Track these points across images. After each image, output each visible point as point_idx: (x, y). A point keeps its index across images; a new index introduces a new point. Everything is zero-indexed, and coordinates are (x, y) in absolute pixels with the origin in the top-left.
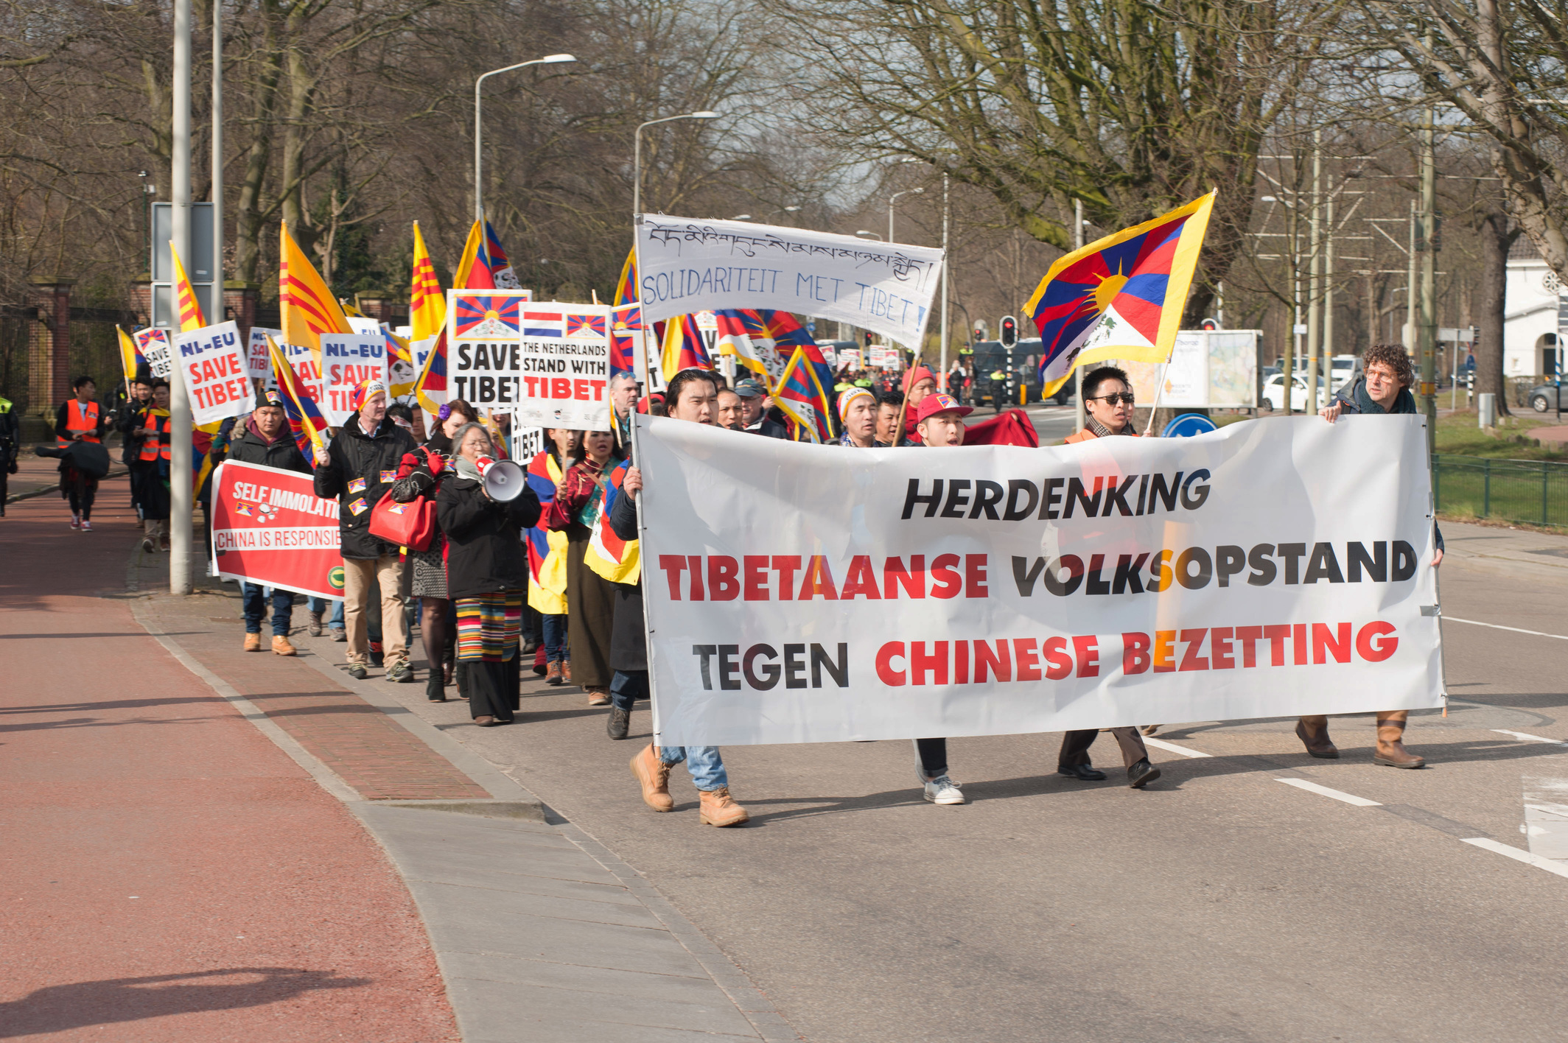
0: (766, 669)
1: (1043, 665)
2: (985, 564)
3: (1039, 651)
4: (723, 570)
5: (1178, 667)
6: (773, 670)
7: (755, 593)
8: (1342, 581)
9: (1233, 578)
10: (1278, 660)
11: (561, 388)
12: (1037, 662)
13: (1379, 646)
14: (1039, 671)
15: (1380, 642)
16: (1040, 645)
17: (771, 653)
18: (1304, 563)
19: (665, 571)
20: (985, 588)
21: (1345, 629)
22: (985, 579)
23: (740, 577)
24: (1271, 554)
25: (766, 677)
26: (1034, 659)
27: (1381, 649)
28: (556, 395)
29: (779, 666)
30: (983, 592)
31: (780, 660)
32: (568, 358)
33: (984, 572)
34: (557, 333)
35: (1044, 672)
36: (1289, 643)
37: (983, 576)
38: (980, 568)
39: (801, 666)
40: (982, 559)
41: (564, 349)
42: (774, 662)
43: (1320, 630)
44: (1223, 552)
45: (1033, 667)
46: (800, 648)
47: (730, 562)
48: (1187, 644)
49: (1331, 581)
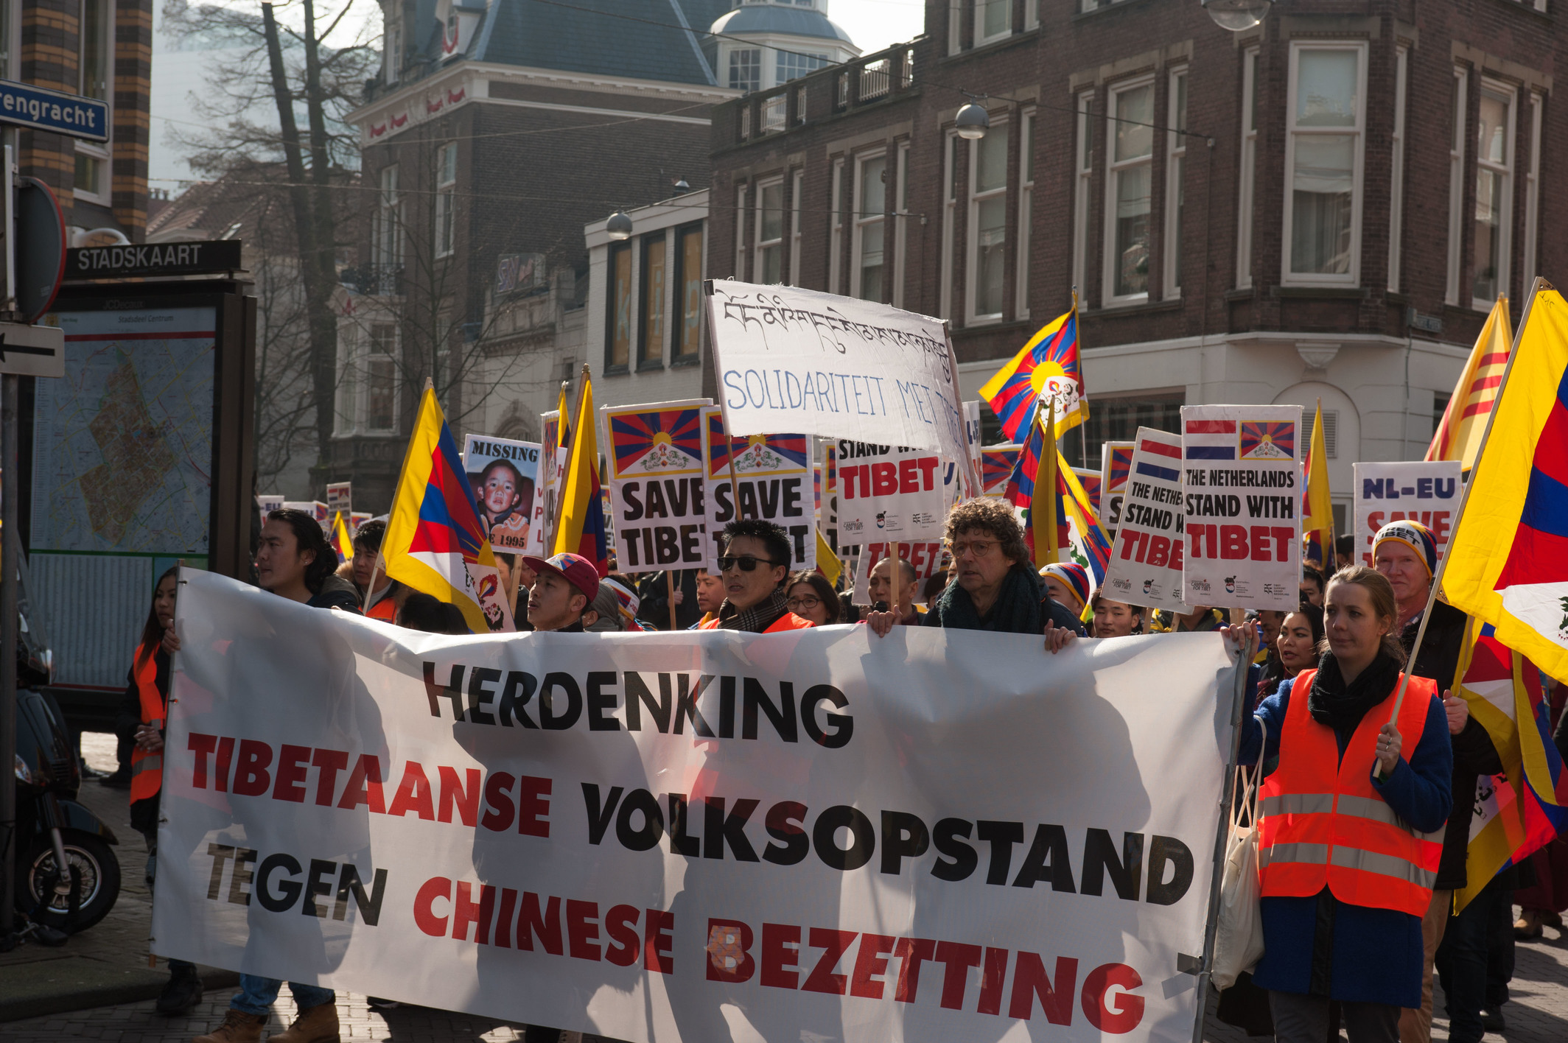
0: (284, 886)
1: (604, 940)
2: (549, 793)
3: (601, 922)
4: (254, 758)
5: (801, 982)
6: (291, 889)
7: (288, 792)
8: (1073, 891)
9: (907, 863)
10: (952, 998)
11: (1234, 542)
12: (596, 936)
13: (1116, 1006)
14: (598, 948)
15: (1120, 1001)
16: (603, 912)
17: (294, 867)
18: (1019, 854)
19: (193, 752)
20: (546, 825)
21: (1067, 967)
22: (546, 813)
23: (273, 769)
24: (967, 836)
25: (278, 896)
26: (594, 931)
27: (1119, 1012)
28: (1227, 554)
29: (300, 885)
30: (543, 830)
31: (303, 878)
32: (1242, 492)
33: (547, 803)
34: (1227, 453)
35: (604, 952)
36: (976, 977)
37: (544, 808)
38: (540, 797)
39: (326, 889)
40: (545, 785)
41: (1237, 478)
42: (296, 878)
43: (1029, 962)
44: (894, 821)
45: (590, 941)
46: (330, 867)
47: (264, 751)
48: (821, 952)
49: (1055, 888)
